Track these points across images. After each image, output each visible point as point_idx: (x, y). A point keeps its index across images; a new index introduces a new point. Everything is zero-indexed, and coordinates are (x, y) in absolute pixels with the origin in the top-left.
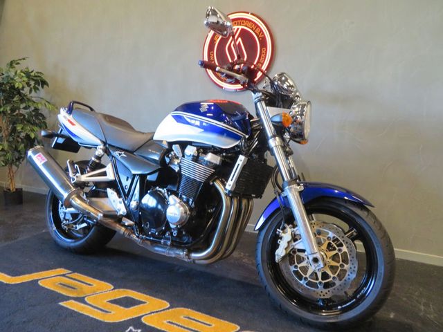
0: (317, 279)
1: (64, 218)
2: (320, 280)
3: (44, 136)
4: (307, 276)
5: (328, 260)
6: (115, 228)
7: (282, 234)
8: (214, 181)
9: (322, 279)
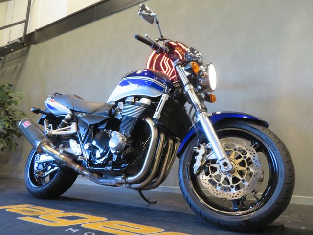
0: (229, 183)
1: (37, 168)
2: (231, 183)
3: (33, 111)
4: (221, 182)
5: (237, 166)
6: (71, 166)
7: (197, 151)
8: (145, 118)
9: (233, 183)
